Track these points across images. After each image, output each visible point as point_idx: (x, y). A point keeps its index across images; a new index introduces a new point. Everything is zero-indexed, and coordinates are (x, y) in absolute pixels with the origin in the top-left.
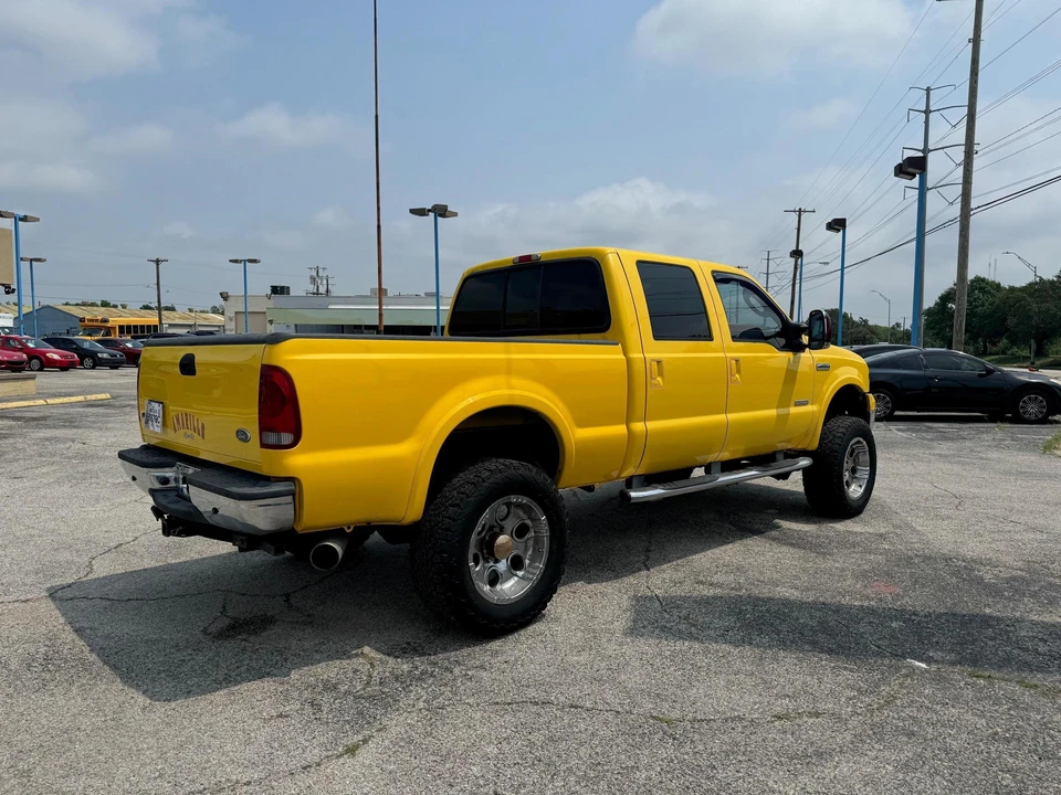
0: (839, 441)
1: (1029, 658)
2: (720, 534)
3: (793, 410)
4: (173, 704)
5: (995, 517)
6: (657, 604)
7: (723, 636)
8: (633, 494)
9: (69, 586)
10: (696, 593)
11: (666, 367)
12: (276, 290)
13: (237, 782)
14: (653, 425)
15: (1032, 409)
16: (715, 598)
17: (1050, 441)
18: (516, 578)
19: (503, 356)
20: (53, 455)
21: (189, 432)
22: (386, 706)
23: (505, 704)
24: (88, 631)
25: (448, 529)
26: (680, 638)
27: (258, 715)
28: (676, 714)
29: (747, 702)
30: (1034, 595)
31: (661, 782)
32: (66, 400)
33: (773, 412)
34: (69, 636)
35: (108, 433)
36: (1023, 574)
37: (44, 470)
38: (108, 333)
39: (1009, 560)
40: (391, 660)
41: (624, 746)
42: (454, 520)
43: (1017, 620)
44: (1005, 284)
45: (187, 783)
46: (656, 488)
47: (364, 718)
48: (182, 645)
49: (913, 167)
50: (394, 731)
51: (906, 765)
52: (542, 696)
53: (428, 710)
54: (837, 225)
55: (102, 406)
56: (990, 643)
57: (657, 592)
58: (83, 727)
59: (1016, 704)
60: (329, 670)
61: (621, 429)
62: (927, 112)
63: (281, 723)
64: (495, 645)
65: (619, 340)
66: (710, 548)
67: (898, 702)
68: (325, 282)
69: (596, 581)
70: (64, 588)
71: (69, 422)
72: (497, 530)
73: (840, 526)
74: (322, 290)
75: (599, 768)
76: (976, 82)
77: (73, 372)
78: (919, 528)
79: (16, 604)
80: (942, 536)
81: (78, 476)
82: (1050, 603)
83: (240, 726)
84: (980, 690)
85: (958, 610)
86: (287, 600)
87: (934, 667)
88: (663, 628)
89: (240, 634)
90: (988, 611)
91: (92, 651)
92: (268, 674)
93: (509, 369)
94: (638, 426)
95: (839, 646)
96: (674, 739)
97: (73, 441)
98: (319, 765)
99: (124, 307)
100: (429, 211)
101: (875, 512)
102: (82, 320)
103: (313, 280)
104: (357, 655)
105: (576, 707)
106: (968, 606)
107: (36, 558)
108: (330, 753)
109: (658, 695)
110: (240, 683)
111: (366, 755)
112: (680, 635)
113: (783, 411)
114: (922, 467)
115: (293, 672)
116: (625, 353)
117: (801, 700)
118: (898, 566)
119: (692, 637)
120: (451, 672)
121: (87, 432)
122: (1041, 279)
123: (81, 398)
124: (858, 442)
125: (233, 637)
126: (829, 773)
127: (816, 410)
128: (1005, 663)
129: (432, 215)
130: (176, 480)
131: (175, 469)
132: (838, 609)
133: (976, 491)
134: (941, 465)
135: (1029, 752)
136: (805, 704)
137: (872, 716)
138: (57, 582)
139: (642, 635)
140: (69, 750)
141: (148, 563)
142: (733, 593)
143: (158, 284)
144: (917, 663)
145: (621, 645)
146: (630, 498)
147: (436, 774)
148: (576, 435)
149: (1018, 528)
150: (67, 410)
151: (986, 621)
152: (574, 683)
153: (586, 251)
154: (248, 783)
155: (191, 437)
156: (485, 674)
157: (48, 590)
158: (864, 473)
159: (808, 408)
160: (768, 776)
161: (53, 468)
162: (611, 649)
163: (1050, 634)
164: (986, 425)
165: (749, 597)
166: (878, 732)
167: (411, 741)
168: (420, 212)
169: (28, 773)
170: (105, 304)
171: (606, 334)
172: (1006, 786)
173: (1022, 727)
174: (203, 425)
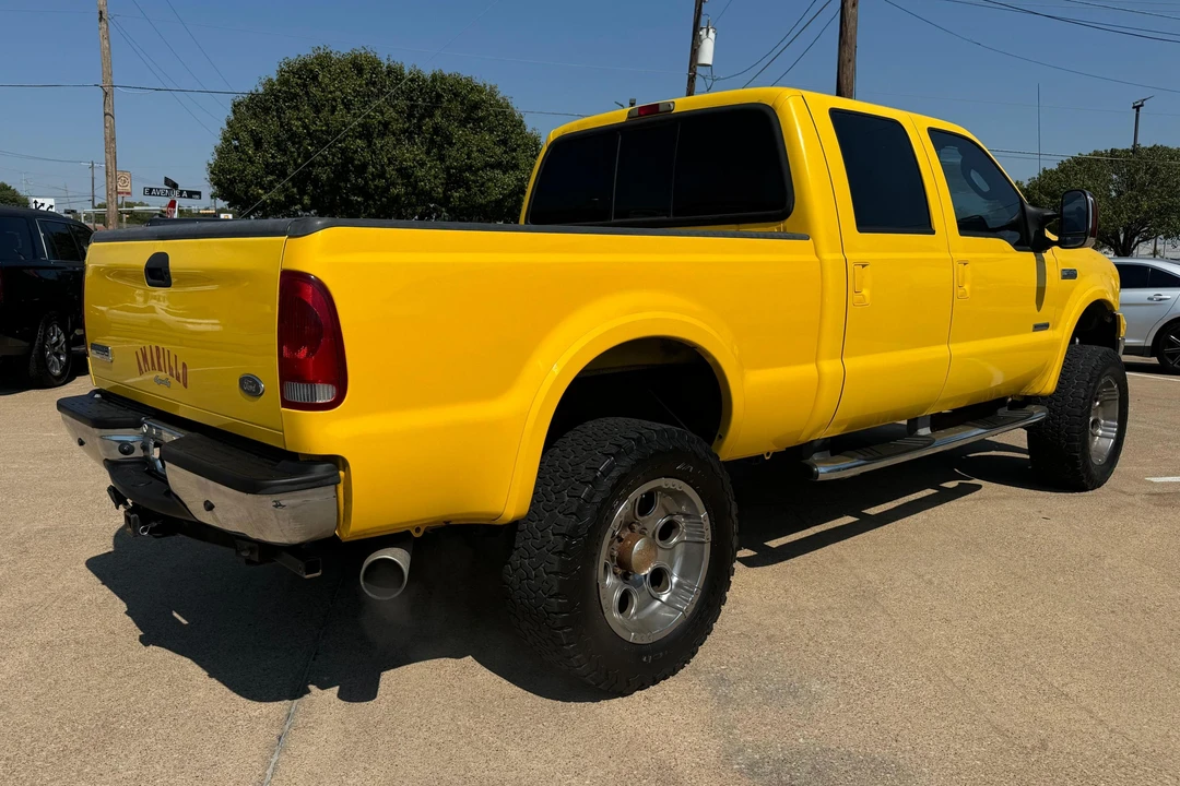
8: (819, 469)
14: (852, 363)
21: (162, 375)
61: (810, 371)
65: (806, 232)
94: (832, 366)
116: (818, 254)
130: (145, 448)
131: (143, 430)
146: (816, 475)
155: (166, 383)
158: (1110, 429)
159: (1049, 334)
174: (184, 365)
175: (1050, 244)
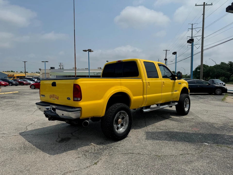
0: (183, 99)
1: (228, 142)
2: (159, 119)
3: (174, 92)
4: (55, 156)
5: (215, 114)
6: (150, 133)
7: (166, 139)
8: (144, 110)
9: (24, 132)
10: (158, 131)
11: (150, 83)
12: (52, 68)
13: (74, 170)
14: (148, 96)
15: (218, 92)
16: (162, 132)
17: (223, 99)
18: (122, 128)
19: (120, 82)
20: (10, 105)
21: (54, 98)
22: (100, 155)
23: (125, 154)
24: (31, 142)
25: (110, 118)
26: (157, 140)
27: (74, 157)
28: (160, 155)
29: (174, 152)
30: (226, 130)
31: (161, 168)
32: (9, 93)
33: (170, 93)
34: (27, 143)
35: (20, 100)
36: (223, 126)
37: (9, 108)
38: (14, 78)
39: (220, 123)
40: (98, 146)
41: (151, 161)
42: (111, 116)
43: (224, 135)
44: (209, 66)
45: (63, 171)
46: (148, 109)
47: (96, 157)
48: (53, 144)
49: (191, 41)
50: (103, 160)
51: (208, 163)
52: (132, 152)
53: (109, 155)
54: (175, 53)
55: (17, 94)
56: (219, 139)
57: (150, 131)
58: (37, 161)
59: (227, 151)
60: (86, 148)
61: (142, 97)
62: (192, 29)
63: (79, 159)
64: (119, 142)
65: (141, 78)
66: (158, 122)
67: (204, 151)
68: (62, 66)
69: (136, 129)
70: (22, 133)
71: (11, 98)
72: (118, 118)
73: (184, 117)
74: (62, 68)
75: (147, 165)
76: (204, 23)
77: (7, 87)
78: (200, 117)
79: (13, 136)
80: (205, 118)
81: (17, 109)
82: (230, 131)
83: (71, 160)
84: (220, 148)
85: (212, 133)
86: (72, 134)
87: (209, 144)
88: (153, 138)
89: (64, 141)
90: (218, 133)
91: (33, 146)
92: (73, 149)
93: (121, 84)
94: (145, 96)
95: (190, 141)
96: (161, 159)
97: (13, 102)
98: (90, 167)
99: (17, 72)
100: (87, 50)
101: (190, 114)
102: (8, 75)
103: (60, 66)
104: (90, 145)
105: (139, 154)
106: (213, 132)
107: (14, 127)
108: (91, 164)
109: (155, 151)
110: (68, 151)
111: (99, 164)
112: (157, 139)
113: (172, 93)
114: (198, 105)
115: (78, 149)
116: (142, 81)
117: (185, 151)
118: (198, 125)
119: (159, 140)
120: (112, 148)
121: (16, 100)
122: (217, 65)
123: (12, 92)
124: (187, 99)
125: (63, 142)
126: (193, 165)
127: (179, 92)
128: (223, 143)
129: (88, 51)
130: (50, 109)
131: (50, 106)
132: (188, 133)
133: (210, 109)
134: (201, 104)
135: (232, 160)
136: (186, 152)
137: (199, 154)
138: (20, 132)
139: (149, 140)
140: (36, 165)
141: (39, 127)
142: (165, 131)
143: (25, 67)
144: (206, 144)
145: (145, 142)
146: (143, 111)
147: (115, 167)
148: (133, 98)
149: (220, 116)
150: (10, 95)
151: (218, 135)
152: (138, 149)
153: (133, 60)
154: (76, 171)
156: (119, 148)
157: (19, 133)
158: (188, 106)
159: (177, 92)
160: (182, 166)
161: (11, 108)
162: (143, 142)
163: (231, 137)
164: (209, 96)
165: (169, 131)
166: (202, 157)
167: (107, 162)
168: (85, 51)
169: (29, 170)
170: (12, 71)
171: (138, 77)
172: (229, 166)
173: (229, 155)
174: (58, 97)
175: (177, 79)
